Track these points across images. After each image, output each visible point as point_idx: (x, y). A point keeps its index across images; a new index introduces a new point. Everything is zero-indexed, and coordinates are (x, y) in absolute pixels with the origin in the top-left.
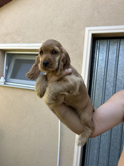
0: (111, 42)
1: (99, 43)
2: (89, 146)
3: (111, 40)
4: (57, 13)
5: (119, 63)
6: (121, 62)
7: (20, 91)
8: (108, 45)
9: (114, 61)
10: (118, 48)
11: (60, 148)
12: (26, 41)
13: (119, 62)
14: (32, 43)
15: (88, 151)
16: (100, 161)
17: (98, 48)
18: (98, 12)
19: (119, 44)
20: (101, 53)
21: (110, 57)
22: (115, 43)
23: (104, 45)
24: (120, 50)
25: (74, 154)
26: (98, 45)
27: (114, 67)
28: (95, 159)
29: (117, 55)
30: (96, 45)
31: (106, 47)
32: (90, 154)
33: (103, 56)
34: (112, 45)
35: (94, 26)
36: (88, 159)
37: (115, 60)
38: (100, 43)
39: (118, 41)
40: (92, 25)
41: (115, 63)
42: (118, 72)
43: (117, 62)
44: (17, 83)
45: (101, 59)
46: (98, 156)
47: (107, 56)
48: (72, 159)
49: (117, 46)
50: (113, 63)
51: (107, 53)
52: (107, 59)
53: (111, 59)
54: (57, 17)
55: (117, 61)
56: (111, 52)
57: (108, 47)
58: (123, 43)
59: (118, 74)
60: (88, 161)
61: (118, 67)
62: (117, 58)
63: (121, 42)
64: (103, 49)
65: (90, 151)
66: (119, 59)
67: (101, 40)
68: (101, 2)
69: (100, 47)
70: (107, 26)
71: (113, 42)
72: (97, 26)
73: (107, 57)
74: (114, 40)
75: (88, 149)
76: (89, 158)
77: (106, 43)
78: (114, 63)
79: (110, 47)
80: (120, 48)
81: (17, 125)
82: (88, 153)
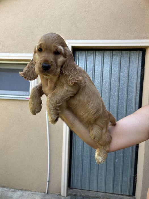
0: (88, 53)
1: (78, 54)
2: (75, 144)
3: (88, 51)
4: (37, 24)
5: (96, 72)
6: (97, 70)
8: (86, 56)
9: (91, 70)
10: (94, 58)
11: (50, 149)
12: (5, 50)
13: (95, 71)
14: (13, 53)
16: (84, 154)
18: (76, 26)
19: (94, 55)
20: (80, 63)
21: (88, 66)
22: (92, 54)
23: (83, 56)
24: (96, 60)
25: (62, 152)
26: (78, 56)
27: (92, 75)
28: (80, 154)
29: (94, 65)
30: (76, 55)
31: (84, 58)
32: (76, 150)
34: (89, 56)
35: (72, 39)
36: (74, 155)
37: (92, 69)
38: (80, 54)
39: (94, 53)
40: (72, 38)
41: (93, 72)
42: (95, 79)
43: (94, 71)
46: (82, 150)
47: (86, 65)
48: (61, 156)
49: (93, 57)
50: (91, 72)
51: (86, 63)
53: (89, 68)
54: (38, 27)
55: (94, 70)
56: (89, 62)
57: (86, 58)
58: (98, 54)
59: (95, 81)
60: (74, 156)
61: (95, 75)
62: (94, 68)
63: (96, 53)
64: (82, 59)
66: (95, 68)
67: (80, 52)
68: (78, 17)
69: (79, 58)
70: (84, 40)
71: (90, 53)
72: (76, 39)
73: (86, 67)
74: (90, 51)
75: (74, 147)
76: (75, 154)
77: (84, 54)
78: (92, 71)
80: (96, 58)
81: (3, 135)
82: (74, 150)
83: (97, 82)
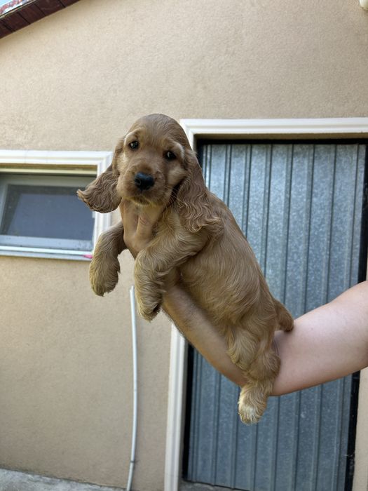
0: (233, 149)
1: (209, 151)
2: (199, 370)
3: (233, 146)
4: (114, 82)
5: (251, 194)
6: (256, 191)
7: (33, 264)
8: (229, 156)
9: (241, 190)
10: (248, 162)
11: (138, 382)
12: (39, 144)
13: (251, 192)
14: (57, 150)
15: (198, 381)
16: (222, 396)
17: (208, 164)
18: (205, 88)
19: (249, 154)
20: (215, 174)
21: (232, 181)
22: (242, 152)
23: (220, 156)
24: (252, 167)
25: (168, 390)
26: (209, 156)
27: (242, 203)
28: (213, 394)
29: (247, 177)
30: (204, 155)
31: (224, 161)
32: (203, 386)
33: (218, 180)
34: (236, 156)
35: (196, 118)
36: (198, 397)
37: (243, 188)
38: (213, 153)
39: (247, 148)
40: (194, 116)
41: (244, 194)
42: (250, 212)
43: (246, 193)
44: (21, 246)
45: (215, 187)
46: (218, 387)
47: (227, 179)
48: (166, 400)
49: (246, 158)
50: (240, 194)
51: (227, 174)
52: (227, 186)
53: (236, 186)
54: (115, 91)
55: (247, 189)
56: (235, 170)
57: (228, 160)
58: (257, 152)
59: (249, 216)
61: (250, 201)
62: (247, 185)
63: (253, 150)
64: (218, 164)
65: (201, 381)
66: (251, 185)
67: (215, 147)
68: (210, 66)
69: (212, 161)
70: (223, 118)
71: (237, 150)
72: (204, 117)
73: (227, 182)
74: (239, 146)
75: (198, 377)
76: (200, 395)
77: (225, 152)
78: (242, 193)
79: (233, 161)
80: (253, 163)
81: (29, 345)
82: (198, 384)
83: (254, 219)
